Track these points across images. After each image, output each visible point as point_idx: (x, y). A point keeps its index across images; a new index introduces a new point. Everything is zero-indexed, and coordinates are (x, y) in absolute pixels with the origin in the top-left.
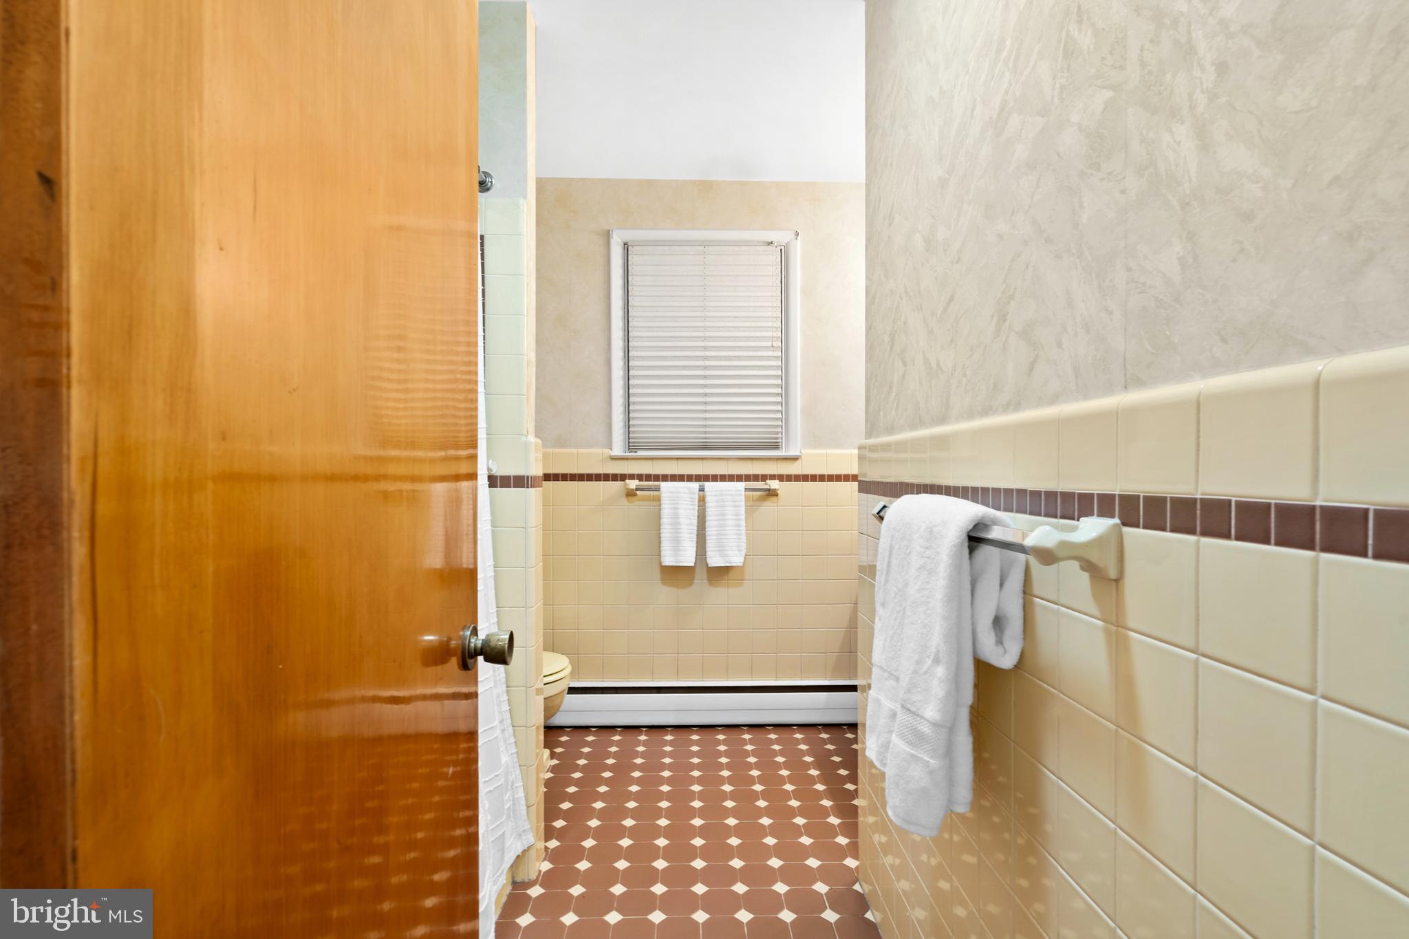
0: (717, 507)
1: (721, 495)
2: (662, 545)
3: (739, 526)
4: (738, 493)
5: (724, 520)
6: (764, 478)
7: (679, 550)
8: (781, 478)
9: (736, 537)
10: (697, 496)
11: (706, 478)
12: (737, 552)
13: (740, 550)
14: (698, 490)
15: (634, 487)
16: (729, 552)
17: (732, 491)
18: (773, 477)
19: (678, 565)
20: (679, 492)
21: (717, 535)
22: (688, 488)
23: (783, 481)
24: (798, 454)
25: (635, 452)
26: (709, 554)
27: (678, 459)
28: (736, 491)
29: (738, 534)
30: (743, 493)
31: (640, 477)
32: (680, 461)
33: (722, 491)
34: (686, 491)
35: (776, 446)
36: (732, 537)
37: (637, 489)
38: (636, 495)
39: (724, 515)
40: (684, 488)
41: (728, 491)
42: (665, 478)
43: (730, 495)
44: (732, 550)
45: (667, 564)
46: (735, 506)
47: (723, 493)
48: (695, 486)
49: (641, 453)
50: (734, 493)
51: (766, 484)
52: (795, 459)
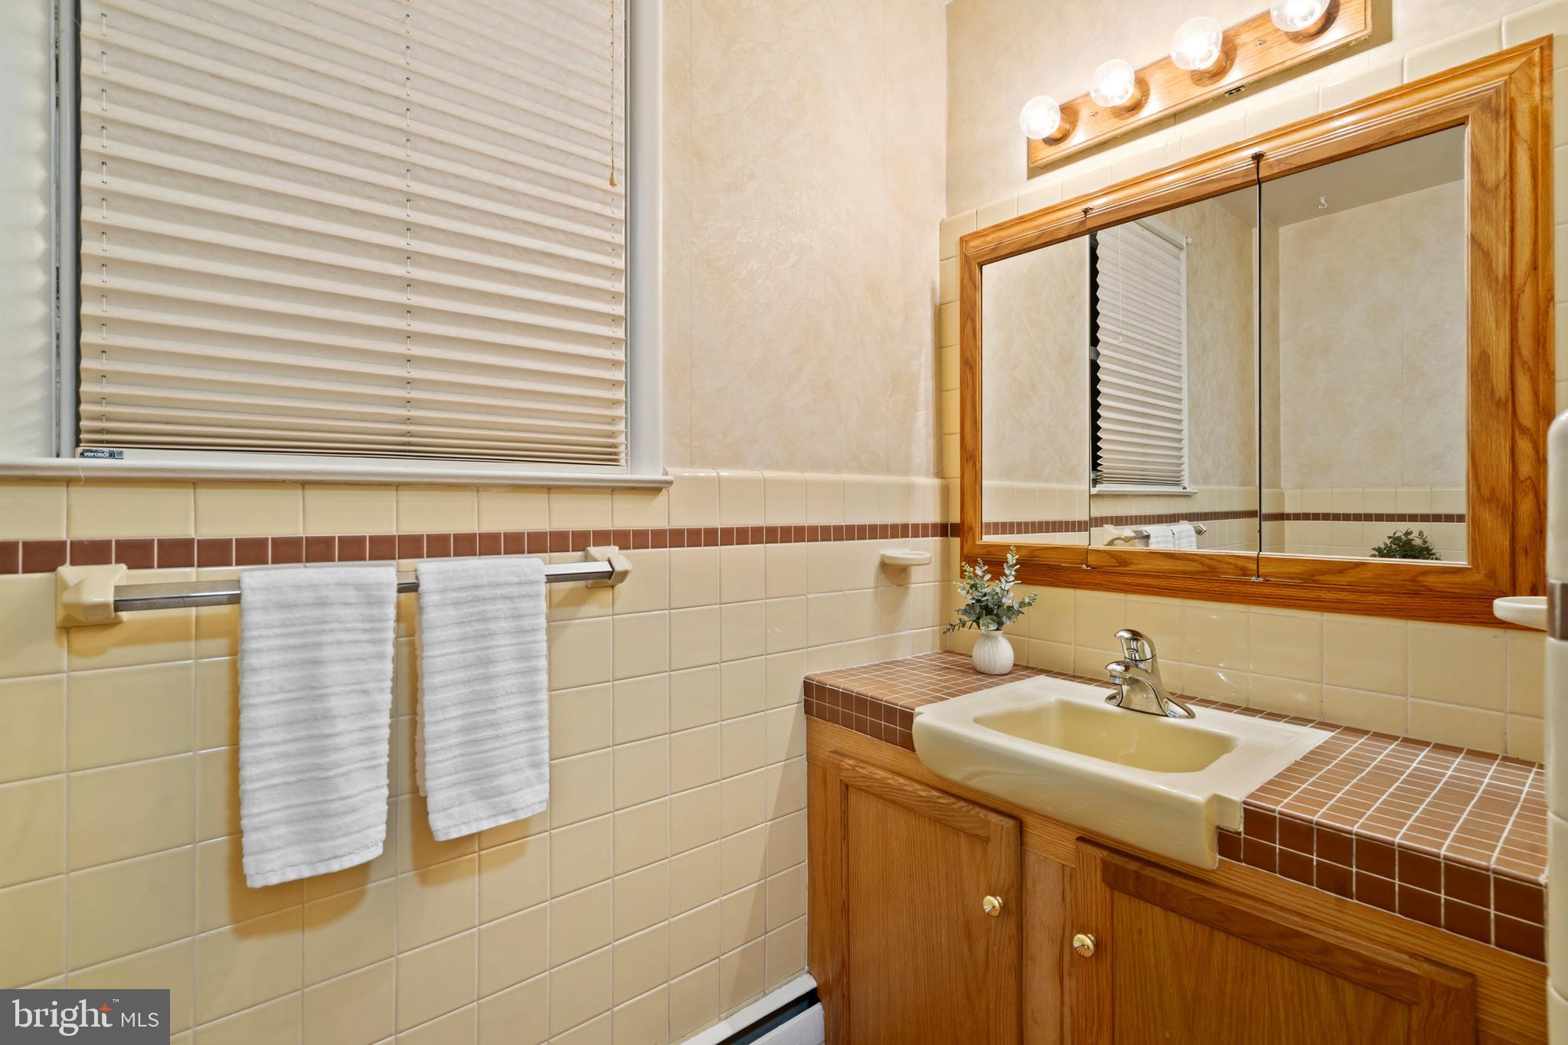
0: (464, 638)
1: (477, 600)
2: (244, 812)
3: (532, 689)
4: (527, 589)
5: (487, 678)
6: (579, 541)
7: (326, 815)
8: (623, 539)
9: (524, 725)
10: (391, 612)
11: (411, 547)
12: (530, 773)
13: (536, 765)
14: (395, 588)
15: (110, 598)
16: (506, 780)
17: (509, 584)
18: (602, 538)
19: (322, 869)
20: (322, 603)
21: (464, 730)
22: (359, 587)
23: (628, 548)
24: (660, 477)
25: (112, 455)
26: (436, 800)
27: (305, 484)
28: (520, 584)
29: (530, 717)
30: (543, 588)
31: (135, 553)
32: (312, 494)
33: (476, 587)
34: (351, 594)
35: (609, 458)
36: (514, 727)
37: (120, 605)
38: (117, 622)
39: (486, 662)
40: (343, 585)
41: (498, 585)
42: (252, 552)
43: (505, 598)
44: (515, 770)
45: (275, 880)
46: (523, 631)
47: (486, 592)
48: (385, 574)
49: (134, 460)
50: (515, 590)
51: (587, 558)
52: (653, 489)
